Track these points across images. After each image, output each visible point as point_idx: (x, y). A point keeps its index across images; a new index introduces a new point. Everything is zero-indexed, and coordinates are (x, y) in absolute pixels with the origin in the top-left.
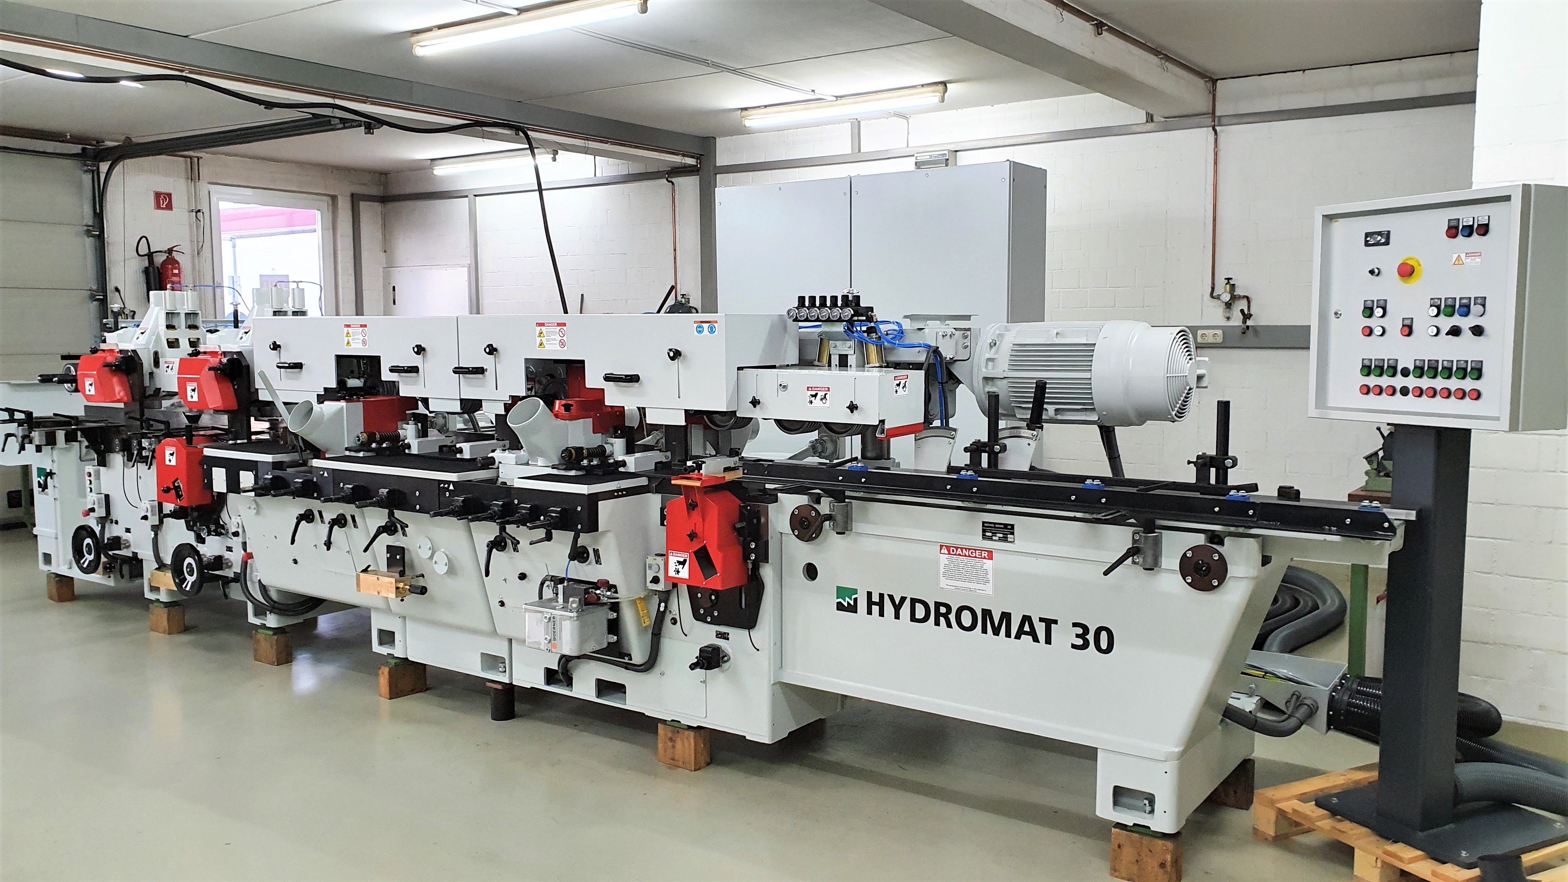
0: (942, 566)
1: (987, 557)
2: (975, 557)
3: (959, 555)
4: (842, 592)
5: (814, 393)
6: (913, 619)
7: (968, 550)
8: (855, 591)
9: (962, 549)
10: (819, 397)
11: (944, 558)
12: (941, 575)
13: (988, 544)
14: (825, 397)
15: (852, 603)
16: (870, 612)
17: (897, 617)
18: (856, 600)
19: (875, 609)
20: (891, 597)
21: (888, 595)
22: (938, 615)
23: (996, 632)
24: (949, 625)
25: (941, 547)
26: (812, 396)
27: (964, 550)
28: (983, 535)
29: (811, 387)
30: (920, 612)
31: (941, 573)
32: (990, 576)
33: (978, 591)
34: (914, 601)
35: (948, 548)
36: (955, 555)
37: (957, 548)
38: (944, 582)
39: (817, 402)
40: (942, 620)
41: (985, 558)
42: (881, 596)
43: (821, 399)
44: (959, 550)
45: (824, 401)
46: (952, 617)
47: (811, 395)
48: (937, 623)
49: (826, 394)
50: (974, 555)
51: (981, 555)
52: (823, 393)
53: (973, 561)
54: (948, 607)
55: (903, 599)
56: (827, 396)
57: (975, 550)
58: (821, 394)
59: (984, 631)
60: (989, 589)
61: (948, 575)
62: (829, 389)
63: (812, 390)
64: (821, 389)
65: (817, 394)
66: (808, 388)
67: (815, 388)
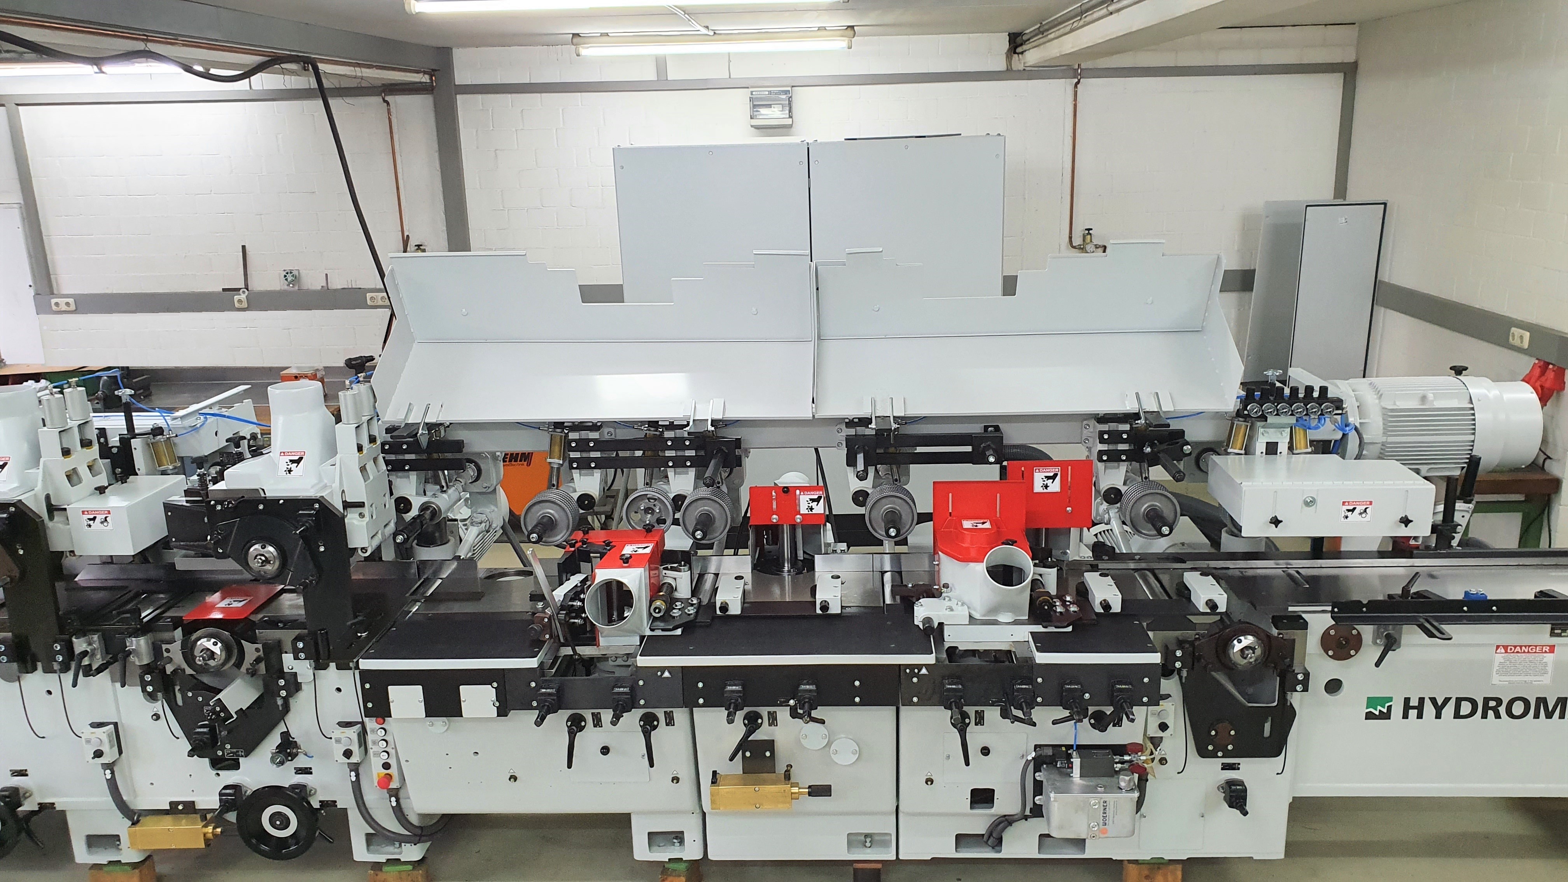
0: (1496, 664)
1: (1548, 651)
2: (1535, 652)
3: (1518, 652)
4: (1372, 701)
5: (1351, 508)
6: (1457, 715)
7: (1527, 647)
8: (1390, 699)
9: (1521, 647)
10: (1357, 512)
11: (1500, 657)
12: (1495, 673)
13: (1555, 640)
14: (1365, 511)
15: (1385, 710)
16: (1405, 716)
17: (1438, 716)
18: (1390, 707)
19: (1413, 713)
20: (1433, 700)
21: (1430, 698)
22: (1486, 708)
23: (1549, 715)
24: (1498, 716)
25: (1498, 647)
26: (1349, 511)
27: (1523, 648)
28: (1551, 633)
29: (1348, 502)
30: (1466, 708)
31: (1495, 670)
32: (1550, 669)
33: (1533, 682)
34: (1459, 701)
35: (1505, 647)
36: (1513, 652)
37: (1515, 647)
38: (1496, 679)
39: (1354, 517)
40: (1491, 713)
41: (1546, 652)
42: (1422, 700)
43: (1360, 514)
44: (1518, 647)
45: (1364, 515)
46: (1502, 710)
47: (1347, 510)
48: (1484, 716)
49: (1366, 508)
50: (1534, 650)
51: (1542, 650)
52: (1363, 507)
53: (1531, 657)
54: (1499, 701)
55: (1447, 700)
56: (1367, 510)
57: (1536, 646)
58: (1360, 508)
59: (1537, 716)
60: (1546, 680)
61: (1504, 670)
62: (1371, 503)
63: (1349, 505)
64: (1361, 503)
65: (1355, 509)
66: (1344, 503)
67: (1353, 502)
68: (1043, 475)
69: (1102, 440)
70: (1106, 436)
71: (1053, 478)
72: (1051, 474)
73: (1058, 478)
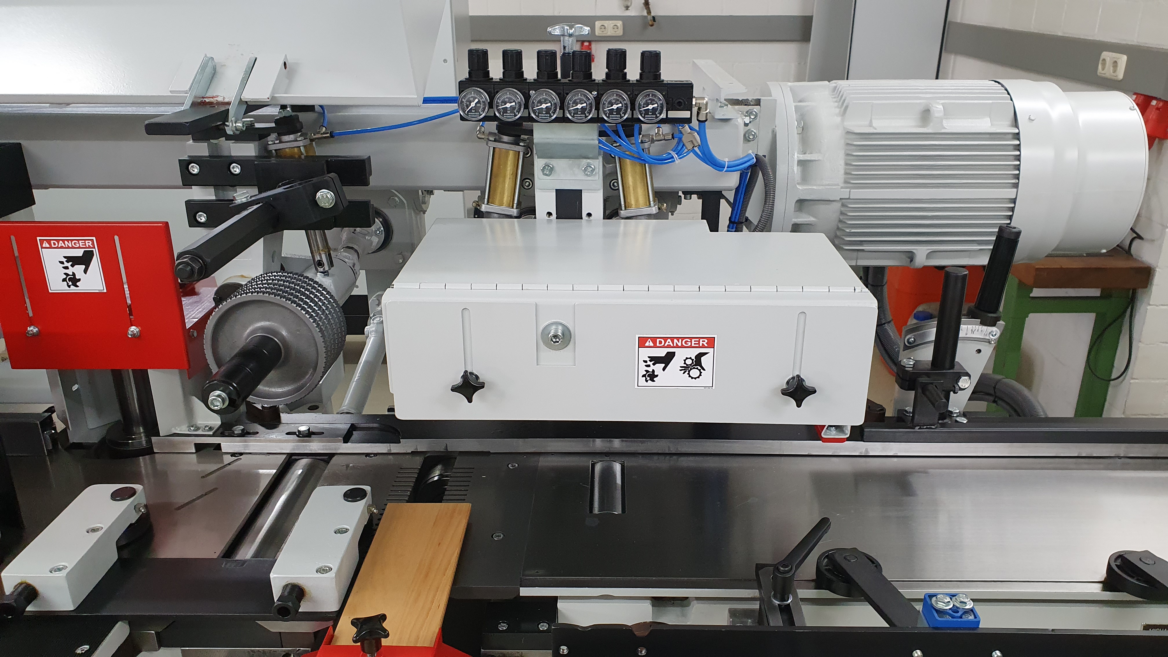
5: (661, 353)
10: (677, 363)
14: (698, 361)
26: (656, 360)
29: (654, 340)
39: (671, 375)
43: (686, 369)
45: (695, 373)
47: (652, 359)
49: (700, 356)
52: (693, 353)
56: (703, 358)
58: (682, 355)
62: (711, 343)
63: (655, 346)
64: (686, 342)
65: (670, 356)
66: (642, 342)
67: (666, 339)
68: (61, 254)
69: (188, 180)
70: (195, 169)
71: (85, 260)
72: (79, 253)
73: (96, 263)
